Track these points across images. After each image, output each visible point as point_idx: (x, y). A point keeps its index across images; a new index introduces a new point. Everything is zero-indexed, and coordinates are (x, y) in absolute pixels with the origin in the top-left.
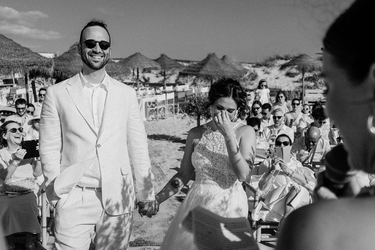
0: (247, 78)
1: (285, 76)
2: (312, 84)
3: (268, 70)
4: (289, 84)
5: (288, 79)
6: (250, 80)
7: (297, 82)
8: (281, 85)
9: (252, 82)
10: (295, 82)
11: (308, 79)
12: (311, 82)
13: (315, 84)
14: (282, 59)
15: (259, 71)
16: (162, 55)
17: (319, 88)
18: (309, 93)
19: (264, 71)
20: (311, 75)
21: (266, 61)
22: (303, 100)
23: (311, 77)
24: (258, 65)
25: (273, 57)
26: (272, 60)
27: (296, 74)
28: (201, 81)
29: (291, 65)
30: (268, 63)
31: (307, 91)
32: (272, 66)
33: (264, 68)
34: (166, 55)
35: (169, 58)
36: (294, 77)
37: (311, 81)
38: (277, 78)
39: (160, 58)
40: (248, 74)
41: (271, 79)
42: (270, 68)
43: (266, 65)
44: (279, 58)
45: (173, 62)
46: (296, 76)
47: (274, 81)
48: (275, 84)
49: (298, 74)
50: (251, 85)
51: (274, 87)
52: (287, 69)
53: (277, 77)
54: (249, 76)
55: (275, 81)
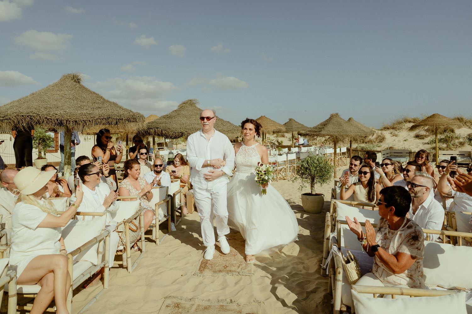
0: (375, 141)
1: (415, 138)
2: (445, 146)
3: (396, 133)
4: (419, 146)
5: (417, 140)
6: (378, 143)
7: (428, 144)
8: (410, 147)
9: (379, 144)
10: (426, 143)
11: (440, 140)
12: (443, 144)
13: (447, 146)
14: (410, 122)
15: (387, 134)
16: (290, 120)
17: (452, 150)
18: (443, 155)
19: (391, 133)
20: (443, 137)
21: (394, 124)
22: (437, 161)
23: (443, 139)
24: (386, 128)
25: (400, 120)
26: (400, 123)
27: (426, 136)
28: (329, 144)
29: (422, 125)
30: (395, 126)
31: (441, 152)
32: (401, 129)
33: (392, 130)
34: (294, 119)
35: (297, 122)
36: (424, 139)
37: (444, 142)
38: (405, 141)
39: (288, 122)
40: (375, 136)
41: (399, 141)
42: (398, 131)
43: (393, 128)
44: (406, 121)
45: (300, 126)
46: (426, 138)
47: (402, 143)
48: (403, 146)
49: (428, 136)
50: (379, 147)
51: (403, 149)
52: (416, 132)
53: (405, 139)
54: (377, 138)
55: (404, 143)
